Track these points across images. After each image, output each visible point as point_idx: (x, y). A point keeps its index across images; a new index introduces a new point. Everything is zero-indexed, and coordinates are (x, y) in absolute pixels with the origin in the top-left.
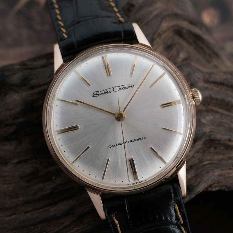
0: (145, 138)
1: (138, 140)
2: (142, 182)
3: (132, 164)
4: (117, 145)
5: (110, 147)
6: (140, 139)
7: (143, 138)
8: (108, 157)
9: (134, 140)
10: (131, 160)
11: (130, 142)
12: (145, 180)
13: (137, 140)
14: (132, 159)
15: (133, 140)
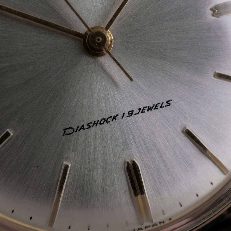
0: (168, 103)
1: (150, 109)
2: (162, 224)
3: (135, 180)
4: (91, 125)
5: (71, 131)
6: (156, 107)
7: (165, 104)
8: (66, 160)
9: (140, 109)
10: (131, 167)
11: (126, 115)
12: (170, 219)
13: (146, 111)
14: (134, 164)
15: (136, 111)
